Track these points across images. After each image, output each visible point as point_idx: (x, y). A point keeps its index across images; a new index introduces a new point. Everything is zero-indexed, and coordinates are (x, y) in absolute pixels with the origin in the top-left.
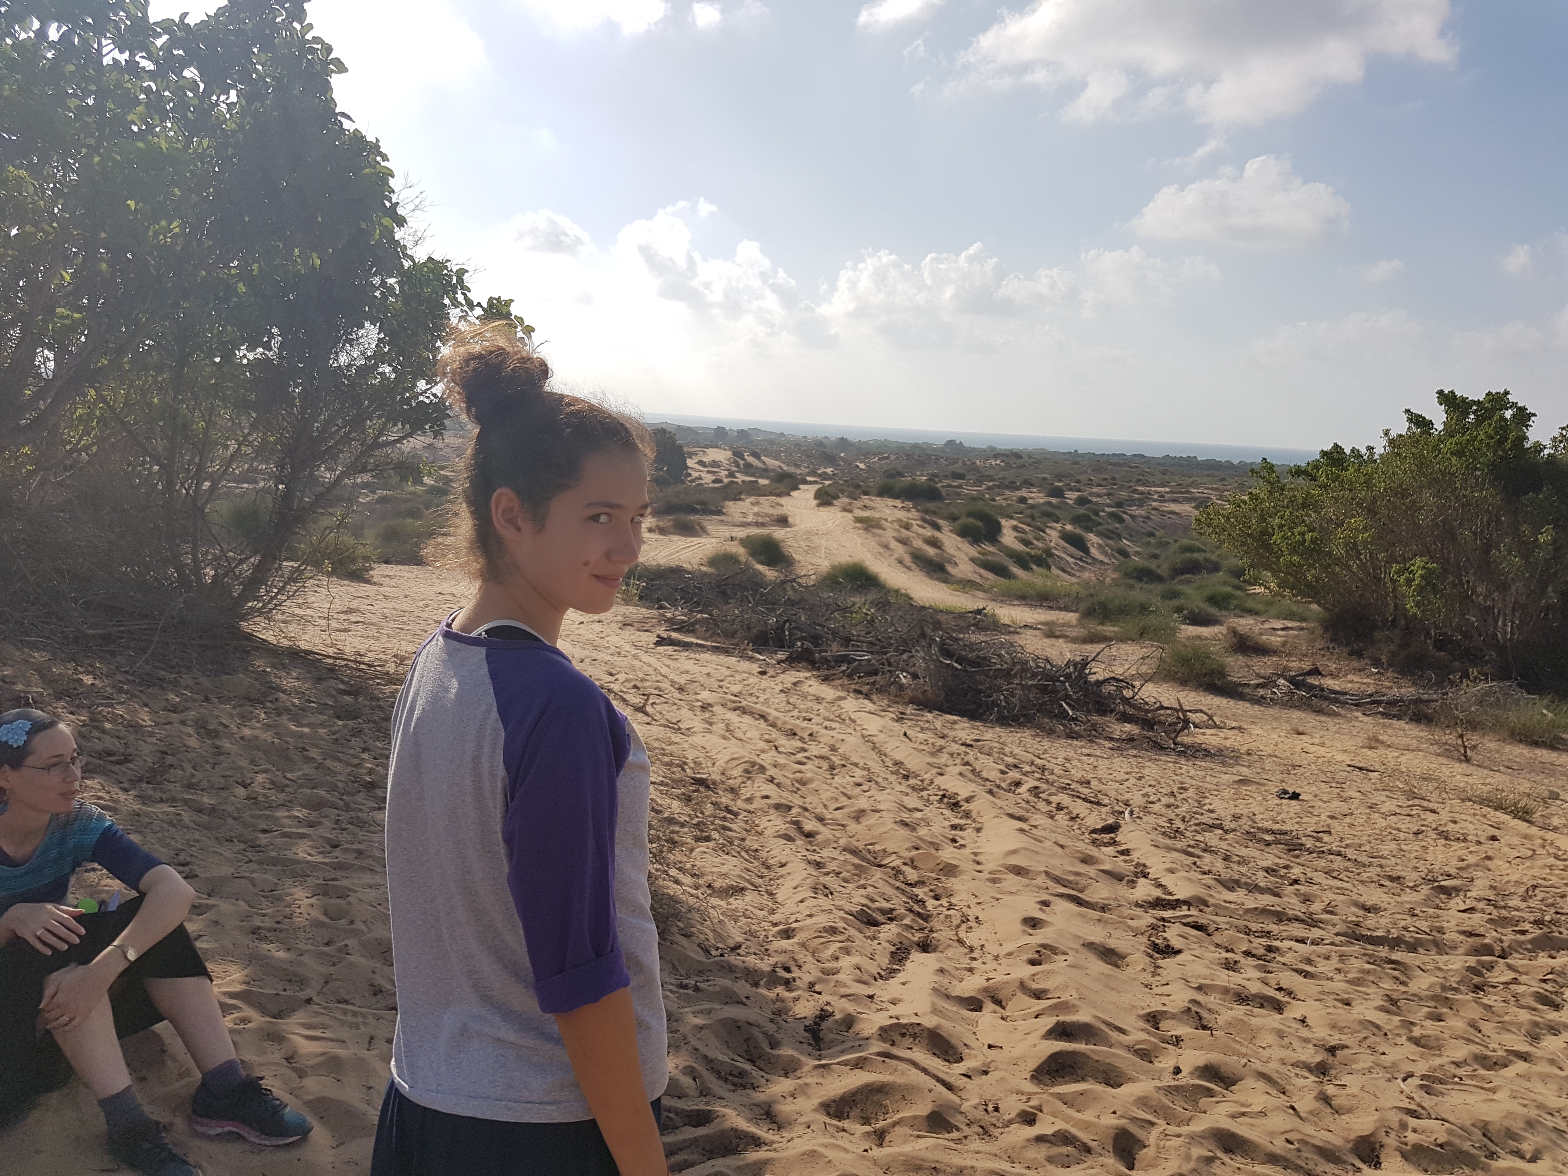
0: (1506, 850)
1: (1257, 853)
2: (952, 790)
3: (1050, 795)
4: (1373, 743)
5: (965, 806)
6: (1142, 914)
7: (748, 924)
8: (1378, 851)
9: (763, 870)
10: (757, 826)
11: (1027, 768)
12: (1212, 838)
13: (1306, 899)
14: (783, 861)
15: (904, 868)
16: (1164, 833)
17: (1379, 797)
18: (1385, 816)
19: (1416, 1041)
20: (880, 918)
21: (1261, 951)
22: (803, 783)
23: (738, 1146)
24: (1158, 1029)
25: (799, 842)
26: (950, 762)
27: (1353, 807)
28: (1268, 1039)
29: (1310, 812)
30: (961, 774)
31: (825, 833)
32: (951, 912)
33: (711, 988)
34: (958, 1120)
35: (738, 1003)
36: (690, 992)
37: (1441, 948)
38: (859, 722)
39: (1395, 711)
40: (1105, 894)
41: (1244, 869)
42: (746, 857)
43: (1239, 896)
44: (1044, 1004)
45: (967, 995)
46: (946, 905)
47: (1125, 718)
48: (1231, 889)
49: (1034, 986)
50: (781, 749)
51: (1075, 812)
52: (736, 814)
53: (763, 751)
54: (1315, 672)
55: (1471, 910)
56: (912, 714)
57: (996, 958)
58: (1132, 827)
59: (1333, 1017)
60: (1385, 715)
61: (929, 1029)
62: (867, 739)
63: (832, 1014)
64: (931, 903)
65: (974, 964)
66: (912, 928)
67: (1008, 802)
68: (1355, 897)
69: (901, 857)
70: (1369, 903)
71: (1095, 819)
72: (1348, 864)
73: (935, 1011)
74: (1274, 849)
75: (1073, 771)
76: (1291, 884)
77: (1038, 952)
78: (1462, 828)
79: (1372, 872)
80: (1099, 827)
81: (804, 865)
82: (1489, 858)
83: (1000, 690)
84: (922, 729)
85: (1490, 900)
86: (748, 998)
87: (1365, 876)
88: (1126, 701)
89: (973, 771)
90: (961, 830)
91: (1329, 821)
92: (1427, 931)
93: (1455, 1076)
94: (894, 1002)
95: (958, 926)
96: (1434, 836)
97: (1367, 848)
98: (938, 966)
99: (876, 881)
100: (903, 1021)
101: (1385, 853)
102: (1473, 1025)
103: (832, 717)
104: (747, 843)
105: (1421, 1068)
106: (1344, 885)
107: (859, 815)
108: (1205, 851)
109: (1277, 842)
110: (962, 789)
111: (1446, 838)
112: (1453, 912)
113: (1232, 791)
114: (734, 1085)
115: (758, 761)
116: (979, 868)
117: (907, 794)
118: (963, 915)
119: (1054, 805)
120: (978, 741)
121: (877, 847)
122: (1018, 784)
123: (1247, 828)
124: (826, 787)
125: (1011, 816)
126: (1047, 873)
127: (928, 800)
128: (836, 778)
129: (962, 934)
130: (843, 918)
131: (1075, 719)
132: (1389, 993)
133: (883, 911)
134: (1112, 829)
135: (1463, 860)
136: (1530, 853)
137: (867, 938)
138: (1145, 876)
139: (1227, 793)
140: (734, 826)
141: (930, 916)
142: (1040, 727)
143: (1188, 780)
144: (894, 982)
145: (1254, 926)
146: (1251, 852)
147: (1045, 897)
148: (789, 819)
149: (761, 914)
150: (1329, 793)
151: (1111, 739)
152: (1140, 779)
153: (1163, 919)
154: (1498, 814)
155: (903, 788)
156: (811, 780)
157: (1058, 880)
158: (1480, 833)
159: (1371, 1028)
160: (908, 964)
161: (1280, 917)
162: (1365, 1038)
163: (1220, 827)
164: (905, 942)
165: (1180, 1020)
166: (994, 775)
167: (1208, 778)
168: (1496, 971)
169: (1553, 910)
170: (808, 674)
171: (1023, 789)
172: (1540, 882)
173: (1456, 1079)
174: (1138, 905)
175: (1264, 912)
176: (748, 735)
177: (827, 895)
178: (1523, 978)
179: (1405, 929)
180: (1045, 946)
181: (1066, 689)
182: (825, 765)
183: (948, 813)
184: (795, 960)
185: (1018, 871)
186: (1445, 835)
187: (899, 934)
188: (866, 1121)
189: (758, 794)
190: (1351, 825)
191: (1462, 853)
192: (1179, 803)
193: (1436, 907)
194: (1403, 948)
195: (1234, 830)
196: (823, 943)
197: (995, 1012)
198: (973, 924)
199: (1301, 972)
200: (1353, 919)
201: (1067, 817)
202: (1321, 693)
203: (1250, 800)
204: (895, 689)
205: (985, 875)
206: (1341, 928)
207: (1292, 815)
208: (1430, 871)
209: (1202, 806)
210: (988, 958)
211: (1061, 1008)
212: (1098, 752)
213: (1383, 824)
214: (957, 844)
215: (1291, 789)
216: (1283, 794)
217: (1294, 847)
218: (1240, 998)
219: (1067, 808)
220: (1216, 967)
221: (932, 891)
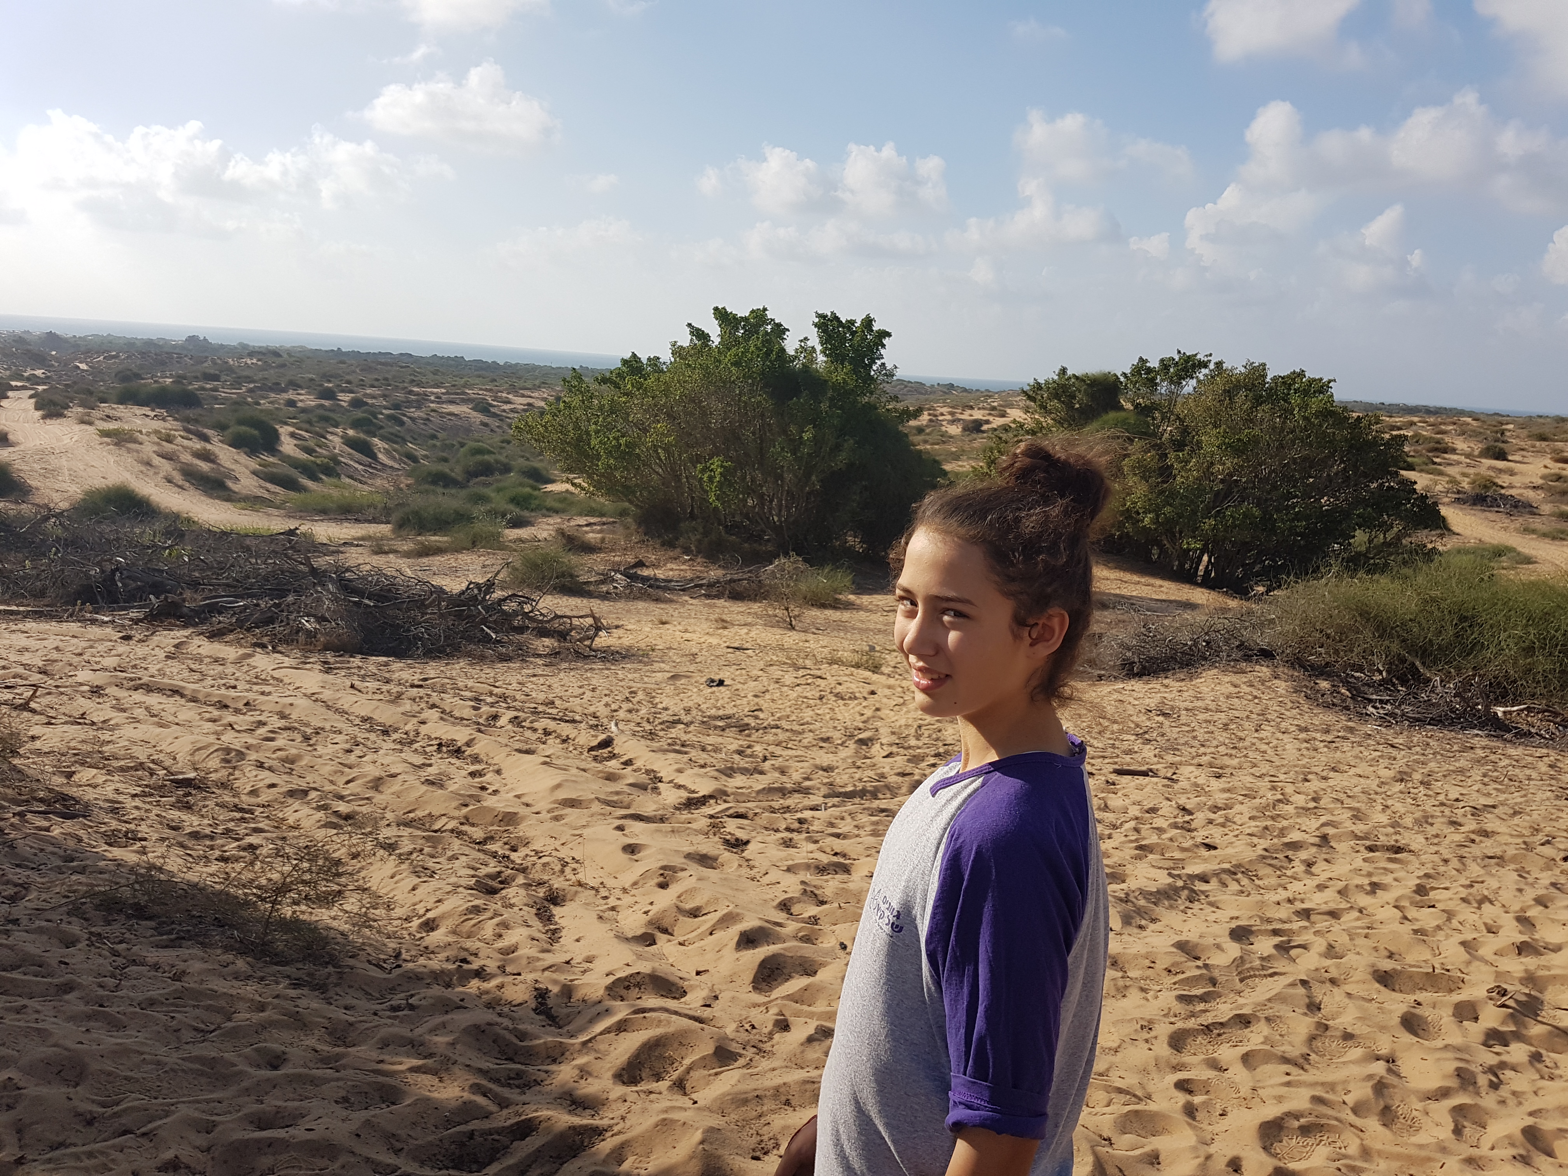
0: (885, 700)
1: (720, 739)
2: (445, 737)
3: (531, 722)
4: (724, 624)
6: (691, 816)
8: (802, 719)
10: (285, 819)
11: (489, 700)
13: (783, 771)
14: (351, 852)
15: (464, 828)
16: (644, 738)
17: (775, 672)
18: (792, 688)
20: (495, 884)
21: (796, 825)
22: (291, 761)
23: (582, 1142)
24: (793, 914)
25: (349, 828)
26: (418, 707)
27: (765, 684)
29: (736, 694)
30: (442, 719)
31: (361, 811)
32: (544, 860)
33: (423, 1002)
34: (735, 1047)
35: (458, 1008)
36: (405, 1012)
38: (286, 680)
39: (714, 591)
40: (654, 807)
41: (723, 756)
43: (739, 780)
44: (709, 920)
45: (639, 932)
46: (532, 853)
47: (540, 633)
48: (731, 776)
49: (688, 906)
51: (564, 734)
52: (251, 812)
53: (220, 733)
54: (640, 564)
55: (890, 755)
56: (337, 662)
57: (625, 891)
58: (622, 738)
60: (708, 596)
61: (649, 975)
62: (314, 698)
63: (548, 990)
64: (515, 856)
67: (504, 738)
68: (812, 761)
69: (453, 818)
70: (825, 764)
71: (586, 737)
72: (788, 734)
73: (638, 957)
74: (730, 733)
75: (533, 694)
76: (764, 761)
77: (660, 875)
78: (847, 688)
79: (808, 738)
80: (593, 743)
82: (878, 710)
84: (363, 677)
85: (897, 744)
86: (462, 1000)
87: (806, 742)
88: (526, 615)
89: (447, 713)
90: (481, 776)
91: (756, 700)
92: (876, 778)
94: (589, 960)
95: (563, 871)
96: (833, 698)
97: (794, 718)
98: (590, 915)
99: (458, 849)
100: (621, 975)
101: (809, 719)
104: (292, 840)
106: (799, 753)
107: (376, 784)
108: (684, 745)
109: (729, 726)
110: (455, 734)
111: (842, 699)
112: (879, 760)
113: (672, 688)
114: (518, 1087)
116: (534, 809)
117: (401, 751)
118: (560, 859)
119: (540, 731)
120: (425, 680)
121: (419, 814)
122: (495, 717)
123: (699, 718)
124: (318, 761)
125: (519, 751)
126: (597, 799)
127: (426, 753)
128: (319, 748)
129: (576, 878)
130: (471, 895)
131: (499, 642)
133: (491, 877)
134: (607, 743)
135: (862, 714)
137: (506, 906)
138: (661, 780)
139: (669, 690)
140: (263, 826)
141: (527, 868)
142: (469, 654)
143: (631, 684)
144: (566, 941)
145: (776, 805)
146: (712, 739)
147: (617, 822)
148: (315, 805)
150: (741, 675)
151: (539, 656)
152: (593, 690)
153: (711, 817)
154: (860, 671)
155: (393, 745)
156: (296, 757)
157: (608, 803)
158: (861, 690)
160: (558, 920)
161: (783, 792)
163: (680, 722)
164: (537, 900)
165: (803, 902)
166: (467, 713)
167: (646, 679)
170: (185, 633)
171: (503, 721)
174: (679, 808)
175: (769, 790)
176: (182, 717)
177: (431, 876)
179: (860, 780)
180: (664, 868)
182: (297, 737)
183: (455, 761)
184: (466, 950)
185: (572, 803)
186: (839, 696)
187: (528, 895)
188: (658, 1078)
189: (260, 785)
190: (773, 700)
191: (858, 708)
192: (637, 707)
193: (866, 758)
194: (869, 796)
195: (692, 723)
196: (474, 925)
197: (669, 941)
198: (575, 865)
199: (838, 836)
200: (826, 781)
201: (558, 741)
202: (653, 583)
203: (690, 694)
204: (302, 637)
205: (544, 815)
206: (824, 790)
207: (726, 700)
208: (846, 728)
209: (655, 706)
210: (618, 893)
211: (728, 920)
212: (539, 671)
213: (793, 695)
214: (490, 791)
215: (717, 678)
216: (711, 682)
217: (743, 728)
218: (822, 870)
219: (555, 731)
220: (781, 847)
221: (506, 844)
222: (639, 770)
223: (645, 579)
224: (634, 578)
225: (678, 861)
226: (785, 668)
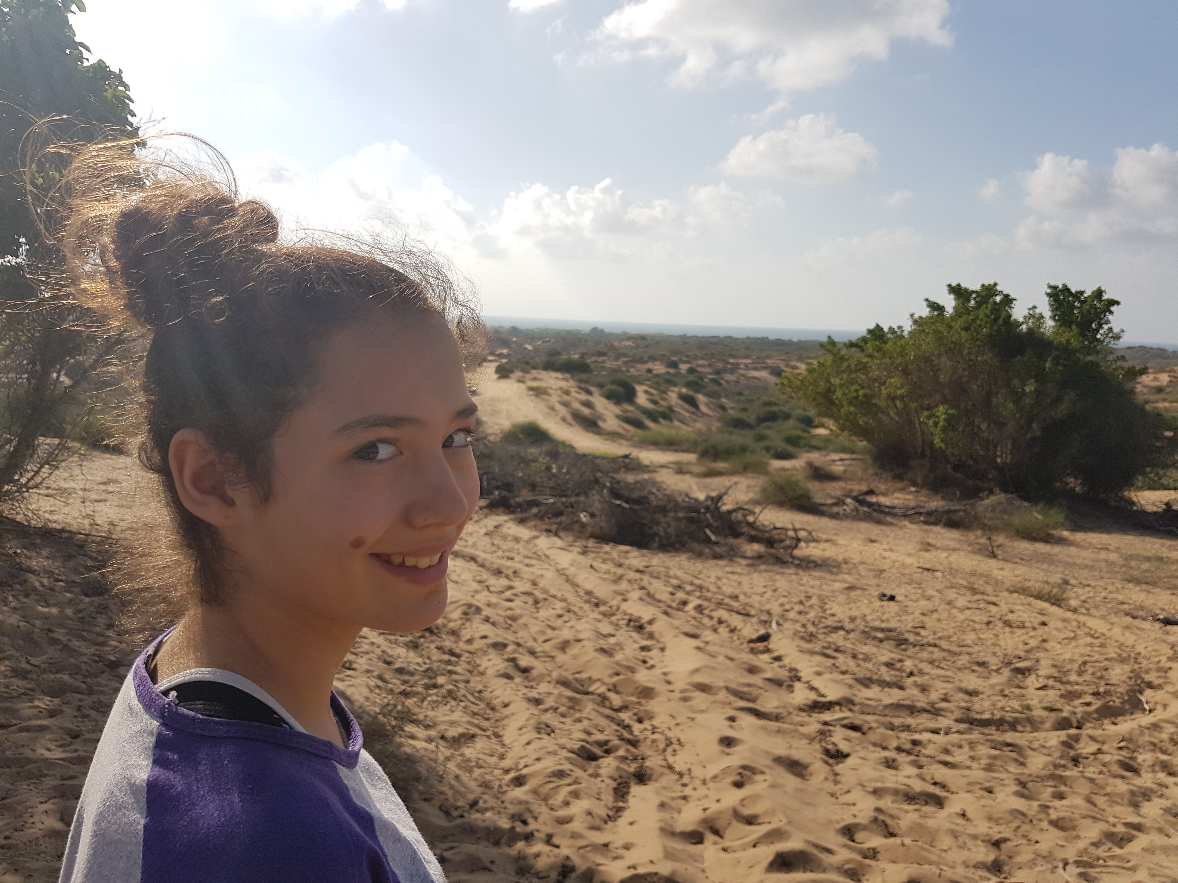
0: (1055, 632)
1: (874, 650)
2: (636, 614)
3: (712, 611)
4: (927, 547)
5: (649, 628)
6: (807, 719)
7: (482, 775)
8: (963, 641)
9: (488, 711)
10: (479, 666)
11: (689, 588)
12: (837, 638)
13: (924, 689)
14: (506, 701)
15: (609, 694)
16: (802, 638)
17: (952, 594)
18: (962, 610)
19: (1056, 824)
20: (598, 751)
21: (908, 746)
22: (514, 619)
24: (853, 841)
25: (518, 680)
26: (629, 588)
27: (936, 604)
28: (946, 841)
29: (905, 610)
30: (641, 599)
31: (539, 666)
32: (656, 736)
33: (457, 858)
37: (1034, 725)
38: (552, 557)
39: (932, 519)
41: (870, 665)
42: (472, 699)
43: (874, 692)
44: (759, 831)
45: (690, 828)
46: (650, 728)
47: (753, 539)
48: (867, 686)
49: (746, 812)
50: (492, 589)
51: (733, 625)
52: (458, 656)
53: (477, 592)
54: (871, 492)
55: (1044, 688)
56: (593, 547)
57: (704, 782)
58: (780, 636)
59: (988, 809)
60: (926, 523)
61: (666, 877)
62: (561, 572)
63: (572, 869)
64: (637, 728)
65: (688, 791)
66: (627, 759)
67: (681, 620)
68: (958, 684)
69: (604, 684)
70: (970, 688)
71: (749, 630)
72: (944, 654)
73: (669, 855)
74: (887, 645)
75: (724, 588)
76: (909, 677)
77: (740, 774)
78: (1019, 617)
79: (964, 659)
80: (754, 636)
81: (525, 704)
82: (1045, 641)
83: (658, 523)
84: (604, 561)
85: (1055, 678)
86: (492, 862)
87: (959, 663)
88: (751, 525)
89: (649, 595)
90: (648, 650)
91: (922, 618)
92: (1020, 709)
93: (1099, 859)
94: (627, 847)
95: (664, 750)
96: (1001, 625)
97: (955, 638)
98: (657, 800)
99: (588, 713)
100: (641, 871)
101: (969, 642)
102: (1089, 801)
103: (530, 554)
104: (472, 684)
105: (1071, 853)
106: (949, 673)
107: (564, 646)
108: (837, 650)
109: (888, 639)
110: (645, 612)
111: (1010, 626)
112: (1031, 690)
113: (845, 597)
115: (475, 603)
116: (671, 687)
117: (600, 621)
118: (667, 738)
119: (715, 620)
120: (647, 567)
121: (584, 676)
122: (685, 603)
123: (862, 628)
124: (534, 621)
125: (687, 635)
126: (727, 688)
127: (617, 625)
128: (541, 611)
129: (671, 760)
130: (568, 759)
131: (716, 543)
132: (1018, 777)
133: (600, 744)
134: (765, 638)
135: (1026, 644)
136: (1072, 635)
137: (591, 776)
138: (799, 679)
139: (842, 598)
140: (458, 669)
141: (638, 741)
142: (691, 551)
143: (810, 589)
144: (623, 821)
145: (897, 721)
147: (732, 713)
148: (506, 657)
149: (493, 760)
150: (916, 593)
151: (745, 557)
152: (775, 591)
153: (826, 723)
154: (1039, 602)
155: (596, 615)
156: (520, 617)
157: (735, 694)
158: (1033, 620)
159: (1021, 817)
160: (630, 798)
161: (912, 710)
162: (1018, 827)
163: (841, 628)
164: (624, 775)
165: (871, 830)
166: (665, 597)
167: (824, 587)
168: (1082, 744)
169: (1103, 683)
170: (506, 518)
171: (690, 607)
172: (1087, 658)
173: (1101, 862)
174: (801, 710)
175: (898, 707)
176: (463, 577)
177: (549, 735)
178: (1105, 747)
179: (1003, 709)
180: (745, 767)
181: (707, 519)
182: (530, 600)
183: (635, 635)
184: (530, 811)
185: (703, 688)
186: (1008, 624)
187: (618, 768)
189: (477, 635)
190: (939, 620)
191: (1024, 638)
192: (807, 610)
193: (1019, 687)
194: (1006, 727)
195: (853, 630)
196: (553, 789)
197: (715, 843)
198: (677, 747)
199: (946, 764)
200: (963, 704)
201: (727, 630)
202: (878, 508)
203: (859, 604)
204: (576, 527)
205: (677, 695)
206: (958, 714)
207: (893, 614)
208: (1006, 655)
209: (824, 611)
210: (697, 783)
211: (776, 835)
212: (739, 570)
213: (961, 617)
214: (648, 665)
215: (888, 593)
216: (883, 596)
217: (901, 642)
218: (910, 797)
219: (726, 621)
220: (881, 767)
221: (635, 714)
222: (785, 666)
223: (870, 505)
224: (862, 503)
225: (761, 762)
226: (963, 591)
